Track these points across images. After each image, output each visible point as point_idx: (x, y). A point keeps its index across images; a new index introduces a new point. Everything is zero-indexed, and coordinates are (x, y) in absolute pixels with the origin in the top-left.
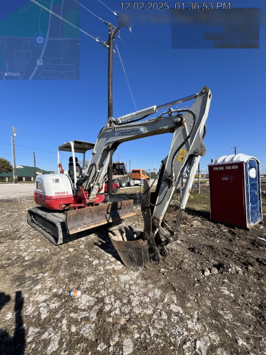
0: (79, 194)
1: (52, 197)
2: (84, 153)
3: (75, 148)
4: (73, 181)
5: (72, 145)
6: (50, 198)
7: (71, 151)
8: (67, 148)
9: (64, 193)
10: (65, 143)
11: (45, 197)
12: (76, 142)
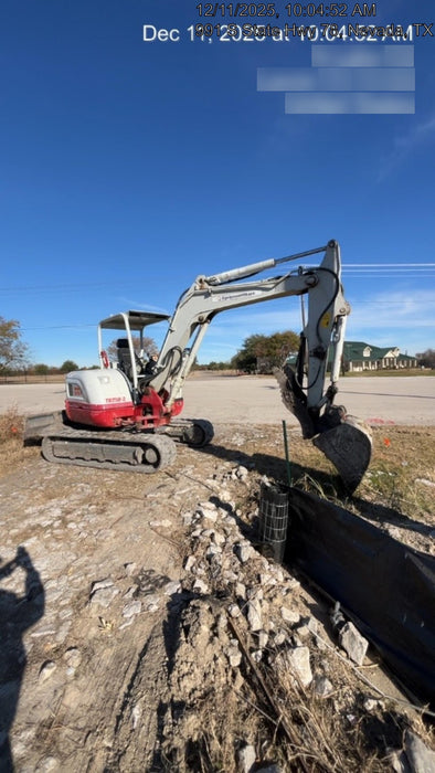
0: (146, 400)
1: (101, 406)
2: (141, 330)
3: (131, 323)
4: (131, 380)
5: (126, 318)
6: (98, 408)
7: (125, 329)
8: (117, 323)
9: (119, 399)
10: (112, 315)
11: (89, 406)
12: (132, 314)
